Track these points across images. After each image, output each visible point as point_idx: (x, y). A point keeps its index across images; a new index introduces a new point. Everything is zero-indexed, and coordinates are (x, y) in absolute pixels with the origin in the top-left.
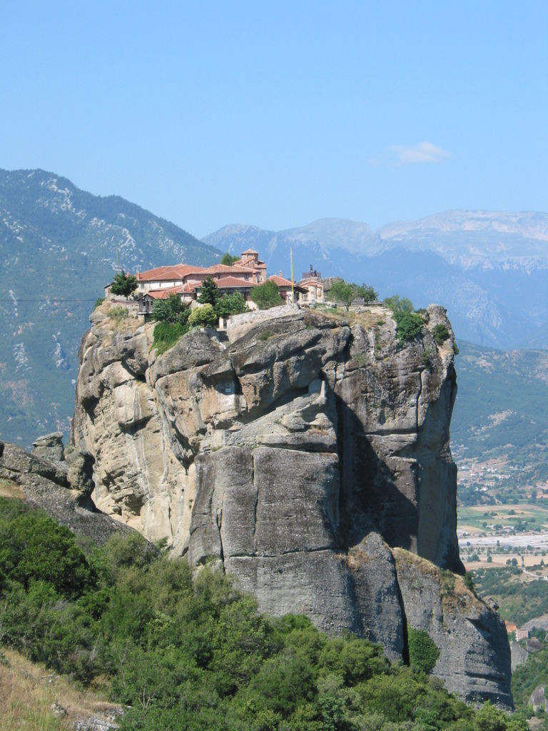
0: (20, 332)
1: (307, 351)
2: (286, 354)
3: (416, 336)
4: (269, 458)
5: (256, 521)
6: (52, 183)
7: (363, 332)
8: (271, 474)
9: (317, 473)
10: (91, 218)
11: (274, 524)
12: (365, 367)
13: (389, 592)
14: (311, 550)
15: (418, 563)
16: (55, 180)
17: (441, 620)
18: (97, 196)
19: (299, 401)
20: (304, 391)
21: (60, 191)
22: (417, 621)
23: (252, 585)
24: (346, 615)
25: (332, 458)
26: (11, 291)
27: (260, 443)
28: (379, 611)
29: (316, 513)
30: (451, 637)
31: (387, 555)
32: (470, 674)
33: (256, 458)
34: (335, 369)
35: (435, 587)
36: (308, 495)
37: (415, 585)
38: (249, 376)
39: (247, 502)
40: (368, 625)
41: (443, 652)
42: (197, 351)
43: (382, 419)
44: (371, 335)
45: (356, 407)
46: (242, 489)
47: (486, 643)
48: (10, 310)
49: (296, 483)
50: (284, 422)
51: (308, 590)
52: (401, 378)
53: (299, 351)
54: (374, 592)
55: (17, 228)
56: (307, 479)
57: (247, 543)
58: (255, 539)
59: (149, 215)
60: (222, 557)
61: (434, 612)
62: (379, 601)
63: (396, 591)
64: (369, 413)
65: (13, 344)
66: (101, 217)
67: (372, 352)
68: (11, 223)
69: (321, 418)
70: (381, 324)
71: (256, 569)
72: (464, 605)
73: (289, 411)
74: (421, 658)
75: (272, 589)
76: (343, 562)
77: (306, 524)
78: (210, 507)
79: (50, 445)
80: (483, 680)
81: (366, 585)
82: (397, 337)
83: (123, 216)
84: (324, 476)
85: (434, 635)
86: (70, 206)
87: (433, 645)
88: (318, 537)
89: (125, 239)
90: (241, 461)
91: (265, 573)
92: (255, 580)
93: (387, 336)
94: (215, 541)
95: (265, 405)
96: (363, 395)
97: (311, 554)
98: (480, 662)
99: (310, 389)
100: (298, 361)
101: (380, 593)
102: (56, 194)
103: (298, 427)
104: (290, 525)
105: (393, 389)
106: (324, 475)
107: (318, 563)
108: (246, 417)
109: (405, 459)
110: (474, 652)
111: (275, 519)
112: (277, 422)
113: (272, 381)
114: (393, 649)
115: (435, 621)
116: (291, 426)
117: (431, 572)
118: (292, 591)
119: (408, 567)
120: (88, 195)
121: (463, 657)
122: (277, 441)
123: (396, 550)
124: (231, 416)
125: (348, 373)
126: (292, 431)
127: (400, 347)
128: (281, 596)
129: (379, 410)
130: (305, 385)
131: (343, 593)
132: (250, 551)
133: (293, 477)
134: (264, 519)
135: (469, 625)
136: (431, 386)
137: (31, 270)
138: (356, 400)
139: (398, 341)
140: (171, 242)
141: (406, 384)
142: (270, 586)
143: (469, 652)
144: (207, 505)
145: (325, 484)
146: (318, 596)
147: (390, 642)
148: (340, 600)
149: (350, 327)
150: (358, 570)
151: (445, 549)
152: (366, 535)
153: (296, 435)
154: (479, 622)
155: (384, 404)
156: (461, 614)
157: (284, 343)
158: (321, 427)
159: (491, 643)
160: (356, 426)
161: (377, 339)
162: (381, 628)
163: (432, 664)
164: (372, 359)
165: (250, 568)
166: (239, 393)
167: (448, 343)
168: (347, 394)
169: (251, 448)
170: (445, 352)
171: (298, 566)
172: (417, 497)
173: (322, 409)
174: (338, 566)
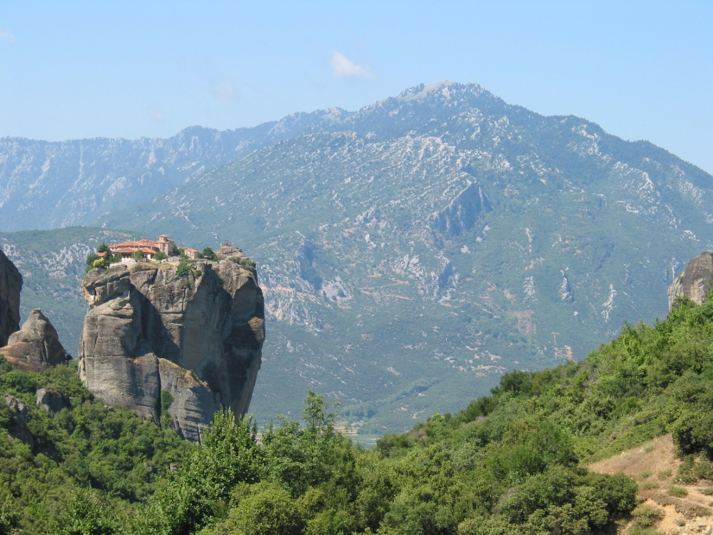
0: (531, 267)
1: (121, 279)
2: (112, 280)
3: (185, 274)
4: (103, 320)
5: (96, 343)
6: (582, 128)
7: (161, 272)
8: (103, 325)
9: (121, 326)
10: (615, 162)
11: (101, 345)
12: (160, 286)
13: (152, 374)
15: (170, 365)
16: (585, 126)
17: (176, 387)
18: (626, 140)
19: (119, 298)
20: (120, 294)
21: (589, 136)
22: (165, 387)
24: (128, 381)
25: (129, 321)
26: (527, 229)
27: (101, 314)
28: (146, 381)
29: (118, 341)
30: (180, 394)
31: (155, 360)
32: (186, 409)
33: (98, 319)
34: (148, 287)
35: (175, 374)
36: (116, 334)
37: (166, 373)
38: (97, 288)
39: (94, 337)
40: (140, 386)
41: (176, 400)
42: (93, 278)
43: (167, 308)
44: (164, 274)
45: (155, 302)
46: (92, 331)
47: (196, 398)
48: (524, 246)
49: (112, 329)
50: (111, 306)
51: (113, 370)
52: (176, 291)
53: (118, 279)
54: (144, 374)
55: (542, 170)
56: (117, 328)
57: (91, 352)
58: (94, 350)
59: (675, 159)
60: (84, 357)
61: (173, 384)
62: (147, 377)
63: (157, 374)
64: (161, 305)
65: (524, 277)
66: (624, 160)
67: (164, 280)
68: (537, 166)
69: (128, 305)
70: (170, 269)
71: (94, 362)
72: (187, 382)
73: (114, 302)
74: (165, 401)
76: (129, 361)
77: (114, 346)
78: (82, 338)
80: (194, 412)
81: (141, 371)
82: (176, 275)
83: (648, 160)
84: (124, 328)
85: (172, 392)
86: (596, 150)
87: (171, 397)
88: (118, 351)
89: (644, 182)
90: (93, 320)
91: (97, 363)
92: (93, 366)
93: (172, 274)
94: (82, 351)
95: (104, 299)
96: (158, 298)
97: (115, 357)
98: (193, 405)
99: (124, 294)
100: (117, 283)
101: (147, 374)
102: (585, 139)
103: (116, 308)
104: (107, 345)
105: (172, 296)
107: (117, 361)
108: (97, 303)
109: (176, 324)
110: (190, 401)
111: (102, 343)
112: (109, 306)
113: (106, 290)
114: (152, 397)
115: (173, 388)
116: (114, 308)
117: (175, 368)
118: (107, 371)
119: (164, 366)
120: (617, 140)
121: (184, 402)
122: (107, 313)
123: (161, 360)
124: (93, 303)
125: (153, 289)
126: (114, 310)
127: (177, 279)
128: (103, 373)
129: (165, 304)
130: (121, 292)
131: (127, 373)
132: (92, 355)
133: (111, 327)
134: (99, 343)
135: (189, 390)
136: (189, 295)
137: (549, 210)
138: (155, 300)
140: (691, 186)
141: (178, 294)
142: (99, 368)
143: (187, 401)
145: (124, 331)
146: (116, 373)
147: (150, 394)
148: (125, 375)
149: (157, 270)
150: (138, 365)
151: (205, 363)
152: (147, 353)
153: (115, 311)
154: (193, 390)
155: (168, 302)
156: (185, 386)
157: (111, 275)
158: (127, 309)
159: (200, 398)
160: (155, 310)
161: (167, 275)
162: (146, 388)
163: (170, 404)
164: (164, 283)
165: (92, 361)
166: (95, 294)
167: (200, 277)
168: (152, 297)
169: (97, 316)
170: (198, 282)
171: (109, 361)
172: (181, 340)
173: (129, 301)
174: (127, 363)
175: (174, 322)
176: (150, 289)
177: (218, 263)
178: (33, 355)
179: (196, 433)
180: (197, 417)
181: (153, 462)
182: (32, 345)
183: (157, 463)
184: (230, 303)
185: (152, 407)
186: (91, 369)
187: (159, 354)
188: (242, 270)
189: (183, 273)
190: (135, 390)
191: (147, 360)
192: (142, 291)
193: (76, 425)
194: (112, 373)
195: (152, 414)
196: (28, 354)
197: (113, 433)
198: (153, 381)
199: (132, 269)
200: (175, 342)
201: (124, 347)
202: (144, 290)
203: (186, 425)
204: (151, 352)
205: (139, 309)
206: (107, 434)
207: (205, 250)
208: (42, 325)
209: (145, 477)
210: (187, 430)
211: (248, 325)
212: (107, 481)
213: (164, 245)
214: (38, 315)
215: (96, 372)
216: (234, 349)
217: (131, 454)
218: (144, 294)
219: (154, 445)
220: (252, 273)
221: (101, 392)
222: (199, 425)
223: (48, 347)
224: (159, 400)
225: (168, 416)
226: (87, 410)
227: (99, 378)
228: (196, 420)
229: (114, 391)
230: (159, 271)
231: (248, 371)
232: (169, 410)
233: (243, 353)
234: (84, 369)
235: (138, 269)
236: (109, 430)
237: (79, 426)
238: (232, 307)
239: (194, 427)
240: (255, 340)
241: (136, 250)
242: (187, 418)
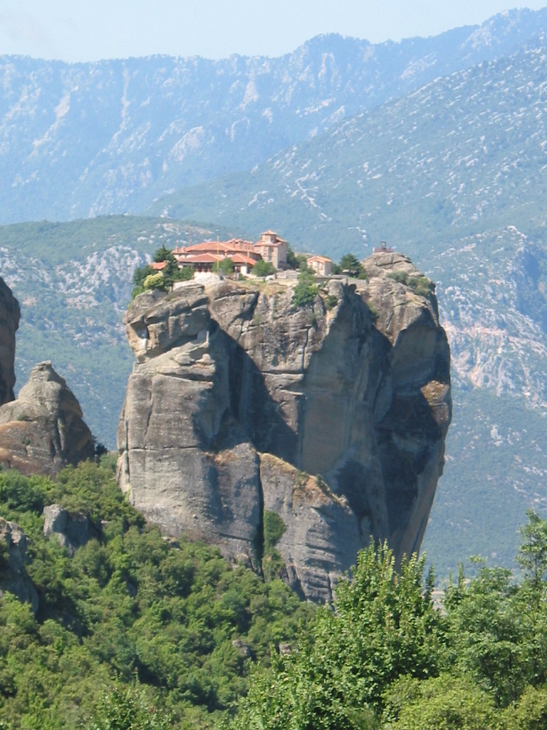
1: (193, 309)
2: (178, 311)
3: (307, 302)
4: (161, 383)
5: (148, 425)
7: (265, 298)
8: (161, 393)
9: (194, 395)
11: (158, 428)
12: (263, 323)
13: (248, 482)
14: (182, 448)
15: (279, 465)
17: (290, 505)
19: (189, 344)
20: (193, 338)
22: (270, 505)
23: (142, 469)
24: (205, 493)
25: (208, 385)
27: (159, 373)
28: (238, 494)
29: (188, 422)
30: (297, 518)
31: (253, 457)
32: (308, 545)
33: (154, 382)
34: (242, 325)
35: (290, 482)
36: (185, 409)
37: (273, 479)
38: (152, 325)
39: (145, 413)
40: (226, 503)
41: (290, 528)
42: (144, 307)
43: (275, 362)
44: (271, 301)
45: (255, 352)
46: (142, 403)
47: (327, 526)
49: (177, 400)
50: (176, 359)
51: (178, 474)
52: (291, 333)
53: (188, 309)
54: (234, 481)
56: (186, 399)
57: (140, 440)
58: (146, 438)
60: (127, 450)
61: (285, 500)
62: (239, 487)
63: (257, 482)
64: (264, 357)
67: (271, 313)
69: (206, 357)
70: (281, 293)
71: (144, 458)
72: (310, 497)
73: (181, 351)
74: (270, 531)
75: (155, 472)
76: (208, 457)
77: (181, 429)
78: (124, 415)
79: (41, 369)
80: (322, 552)
81: (228, 476)
82: (292, 303)
85: (284, 515)
87: (282, 523)
88: (189, 439)
90: (144, 383)
91: (150, 461)
92: (144, 465)
93: (284, 302)
94: (123, 439)
95: (164, 346)
96: (260, 345)
97: (182, 450)
98: (321, 538)
99: (199, 336)
100: (187, 316)
101: (240, 482)
103: (185, 362)
104: (170, 429)
105: (285, 342)
106: (199, 397)
107: (187, 457)
108: (152, 353)
109: (291, 393)
110: (315, 531)
111: (160, 424)
112: (172, 359)
113: (167, 330)
114: (247, 522)
115: (285, 507)
116: (180, 362)
117: (289, 472)
118: (167, 474)
119: (270, 468)
121: (305, 533)
122: (169, 371)
123: (263, 456)
124: (143, 353)
125: (251, 328)
126: (181, 365)
127: (294, 311)
128: (160, 477)
129: (273, 356)
130: (194, 333)
131: (204, 479)
132: (142, 446)
133: (176, 396)
134: (153, 424)
135: (313, 511)
136: (315, 340)
138: (254, 348)
139: (292, 306)
141: (294, 337)
142: (153, 470)
143: (310, 530)
144: (122, 413)
145: (200, 403)
146: (185, 478)
147: (245, 517)
148: (201, 482)
149: (258, 294)
150: (223, 465)
151: (342, 464)
152: (239, 443)
153: (184, 368)
154: (322, 510)
155: (277, 352)
156: (307, 503)
157: (177, 303)
158: (204, 364)
159: (333, 526)
160: (254, 366)
161: (275, 303)
162: (238, 506)
163: (280, 536)
164: (269, 319)
165: (141, 457)
166: (148, 337)
167: (336, 308)
168: (248, 343)
169: (151, 376)
170: (331, 316)
171: (172, 457)
172: (300, 420)
173: (207, 351)
174: (203, 460)
175: (288, 387)
176: (245, 329)
177: (368, 282)
178: (38, 445)
179: (326, 590)
180: (329, 559)
181: (248, 640)
182: (35, 427)
183: (256, 641)
184: (389, 355)
185: (248, 541)
186: (139, 470)
187: (260, 445)
188: (410, 295)
189: (305, 299)
190: (218, 511)
191: (240, 455)
192: (230, 332)
193: (113, 570)
194: (177, 479)
195: (247, 553)
196: (29, 443)
197: (179, 585)
198: (249, 493)
199: (214, 292)
200: (290, 424)
201: (199, 431)
202: (235, 331)
203: (308, 574)
204: (247, 442)
205: (225, 364)
206: (167, 587)
207: (345, 259)
208: (54, 392)
209: (235, 666)
210: (310, 583)
211: (422, 395)
212: (168, 672)
213: (271, 249)
214: (46, 372)
215: (148, 476)
216: (396, 439)
217: (210, 624)
218: (235, 338)
219: (250, 609)
220: (428, 302)
221: (157, 513)
222: (332, 575)
223: (64, 430)
224: (260, 528)
225: (276, 557)
226: (132, 544)
227: (153, 486)
228: (326, 566)
229: (180, 510)
230: (261, 297)
231: (420, 478)
232: (277, 547)
233: (412, 446)
234: (128, 472)
235: (224, 292)
236: (170, 581)
237: (117, 572)
238: (393, 363)
239: (323, 578)
240: (435, 423)
241: (222, 257)
242: (310, 562)
